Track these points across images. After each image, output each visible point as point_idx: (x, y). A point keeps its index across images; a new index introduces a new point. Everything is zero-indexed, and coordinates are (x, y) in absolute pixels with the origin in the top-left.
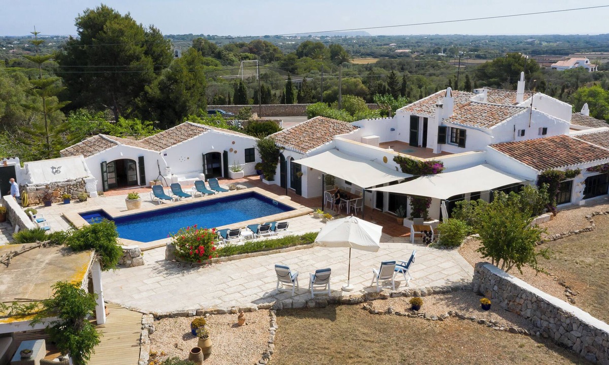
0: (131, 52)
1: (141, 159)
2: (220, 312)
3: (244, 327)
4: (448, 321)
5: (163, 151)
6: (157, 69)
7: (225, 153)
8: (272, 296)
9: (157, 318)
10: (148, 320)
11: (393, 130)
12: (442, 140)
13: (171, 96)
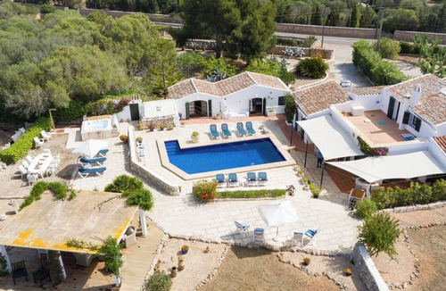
0: (225, 7)
1: (210, 102)
2: (201, 241)
3: (209, 254)
4: (319, 279)
5: (224, 97)
6: (243, 16)
7: (265, 100)
8: (233, 236)
9: (171, 237)
10: (166, 238)
11: (378, 102)
12: (406, 121)
13: (250, 37)
